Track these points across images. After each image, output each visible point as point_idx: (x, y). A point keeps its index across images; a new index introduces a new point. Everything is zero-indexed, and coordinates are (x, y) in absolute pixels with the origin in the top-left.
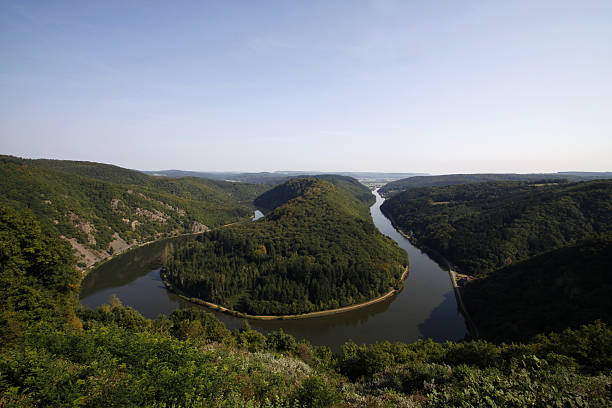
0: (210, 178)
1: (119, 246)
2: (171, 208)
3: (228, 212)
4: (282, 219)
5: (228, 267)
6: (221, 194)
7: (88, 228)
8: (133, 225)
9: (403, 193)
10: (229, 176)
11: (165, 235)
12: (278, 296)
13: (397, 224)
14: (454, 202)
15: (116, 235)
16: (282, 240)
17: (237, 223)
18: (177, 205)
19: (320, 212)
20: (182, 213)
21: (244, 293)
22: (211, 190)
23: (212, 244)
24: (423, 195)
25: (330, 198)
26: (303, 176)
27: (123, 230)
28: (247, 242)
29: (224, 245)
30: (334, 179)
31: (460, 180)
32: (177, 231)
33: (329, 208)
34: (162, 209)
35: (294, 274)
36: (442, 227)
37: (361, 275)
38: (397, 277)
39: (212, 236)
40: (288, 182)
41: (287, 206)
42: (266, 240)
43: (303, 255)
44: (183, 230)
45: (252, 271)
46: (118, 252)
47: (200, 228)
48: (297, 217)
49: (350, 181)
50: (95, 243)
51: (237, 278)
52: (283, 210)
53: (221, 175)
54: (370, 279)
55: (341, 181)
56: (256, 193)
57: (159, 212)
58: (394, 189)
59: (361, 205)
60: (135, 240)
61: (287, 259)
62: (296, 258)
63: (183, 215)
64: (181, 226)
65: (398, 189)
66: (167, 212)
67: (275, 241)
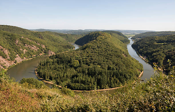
0: (56, 32)
1: (19, 60)
2: (39, 44)
3: (63, 46)
4: (87, 49)
5: (62, 69)
6: (61, 39)
7: (7, 52)
8: (24, 51)
9: (143, 39)
10: (64, 31)
11: (37, 56)
12: (83, 82)
13: (140, 53)
14: (166, 43)
15: (18, 55)
16: (86, 59)
17: (67, 51)
18: (41, 43)
19: (104, 46)
20: (44, 47)
21: (69, 80)
22: (56, 37)
23: (55, 60)
24: (152, 40)
25: (109, 40)
26: (97, 31)
27: (20, 53)
28: (71, 59)
29: (60, 60)
30: (111, 32)
31: (170, 33)
33: (108, 45)
34: (36, 45)
35: (91, 74)
36: (159, 54)
37: (121, 74)
38: (137, 76)
39: (57, 57)
40: (90, 34)
41: (89, 44)
42: (79, 59)
43: (95, 65)
44: (44, 54)
45: (71, 72)
46: (18, 62)
47: (52, 53)
48: (93, 49)
49: (119, 33)
50: (9, 58)
51: (66, 73)
52: (87, 46)
53: (61, 31)
54: (125, 76)
55: (114, 34)
56: (76, 39)
57: (34, 46)
58: (139, 38)
59: (123, 44)
60: (25, 57)
61: (88, 66)
62: (91, 66)
63: (44, 48)
64: (44, 52)
65: (140, 37)
66: (37, 46)
67: (83, 59)
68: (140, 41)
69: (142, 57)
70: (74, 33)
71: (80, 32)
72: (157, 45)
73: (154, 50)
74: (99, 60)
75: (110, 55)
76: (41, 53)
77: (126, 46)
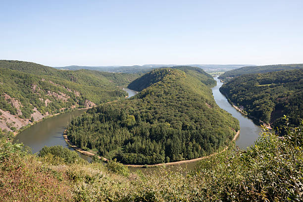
0: (98, 70)
1: (37, 116)
2: (70, 91)
3: (109, 93)
4: (147, 97)
5: (108, 130)
6: (105, 80)
7: (17, 104)
8: (46, 102)
9: (237, 79)
10: (111, 68)
11: (67, 109)
12: (142, 151)
13: (233, 101)
14: (274, 84)
15: (35, 109)
16: (146, 112)
17: (115, 101)
18: (74, 89)
19: (175, 92)
20: (78, 94)
21: (119, 148)
22: (97, 78)
23: (97, 115)
24: (252, 79)
25: (182, 82)
26: (163, 68)
27: (39, 106)
28: (121, 113)
29: (104, 115)
30: (186, 69)
31: (281, 68)
32: (75, 107)
33: (181, 89)
34: (64, 92)
35: (155, 137)
36: (265, 102)
37: (204, 137)
38: (231, 138)
39: (99, 110)
40: (152, 72)
41: (150, 88)
42: (135, 113)
43: (162, 122)
44: (78, 106)
45: (122, 134)
46: (36, 120)
47: (91, 104)
48: (158, 96)
49: (198, 70)
50: (21, 114)
51: (114, 137)
52: (148, 91)
53: (105, 68)
54: (210, 139)
55: (190, 71)
56: (130, 80)
57: (62, 94)
58: (230, 76)
59: (206, 87)
60: (47, 112)
61: (149, 125)
62: (156, 124)
63: (78, 96)
64: (77, 103)
65: (233, 76)
66: (67, 94)
67: (141, 113)
68: (232, 81)
69: (236, 107)
70: (126, 71)
71: (135, 69)
72: (260, 87)
73: (256, 96)
74: (168, 114)
75: (185, 105)
76: (73, 104)
77: (211, 90)
